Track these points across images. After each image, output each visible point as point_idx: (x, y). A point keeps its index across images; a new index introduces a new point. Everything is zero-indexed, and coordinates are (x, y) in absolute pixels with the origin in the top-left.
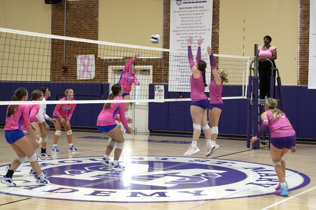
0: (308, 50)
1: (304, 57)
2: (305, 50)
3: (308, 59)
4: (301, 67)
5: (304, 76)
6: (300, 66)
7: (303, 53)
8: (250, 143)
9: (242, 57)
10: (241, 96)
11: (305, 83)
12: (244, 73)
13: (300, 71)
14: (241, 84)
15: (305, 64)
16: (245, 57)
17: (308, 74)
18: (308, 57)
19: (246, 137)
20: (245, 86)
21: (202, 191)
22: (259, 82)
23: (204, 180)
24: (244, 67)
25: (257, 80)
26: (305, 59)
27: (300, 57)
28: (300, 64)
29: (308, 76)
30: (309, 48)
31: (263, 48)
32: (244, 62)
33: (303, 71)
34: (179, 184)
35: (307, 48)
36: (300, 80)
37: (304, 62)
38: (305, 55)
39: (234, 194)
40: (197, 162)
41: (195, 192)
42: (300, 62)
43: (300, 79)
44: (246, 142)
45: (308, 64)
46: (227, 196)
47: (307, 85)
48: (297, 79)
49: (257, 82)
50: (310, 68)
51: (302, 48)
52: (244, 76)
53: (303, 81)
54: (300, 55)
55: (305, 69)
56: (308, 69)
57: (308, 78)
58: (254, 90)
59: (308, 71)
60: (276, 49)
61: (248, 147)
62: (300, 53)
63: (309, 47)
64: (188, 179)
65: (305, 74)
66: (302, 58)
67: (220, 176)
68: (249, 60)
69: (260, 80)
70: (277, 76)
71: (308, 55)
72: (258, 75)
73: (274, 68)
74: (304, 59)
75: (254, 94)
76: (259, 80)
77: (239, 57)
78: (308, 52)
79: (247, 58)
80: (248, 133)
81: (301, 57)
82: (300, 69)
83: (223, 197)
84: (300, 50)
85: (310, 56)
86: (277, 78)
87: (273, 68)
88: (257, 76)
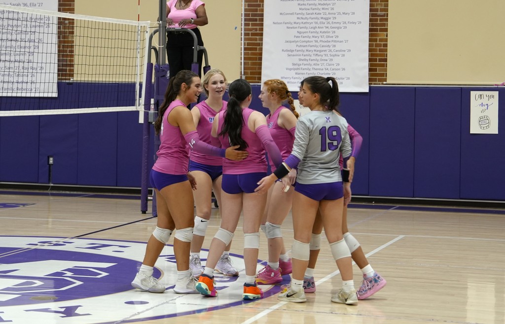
0: (262, 10)
1: (253, 25)
2: (256, 10)
3: (262, 30)
4: (248, 44)
5: (253, 64)
6: (245, 44)
7: (253, 15)
8: (147, 203)
9: (135, 23)
10: (133, 104)
11: (254, 78)
12: (139, 57)
13: (245, 54)
14: (133, 80)
15: (256, 40)
16: (142, 23)
17: (261, 59)
18: (262, 25)
19: (139, 192)
20: (141, 85)
21: (77, 307)
22: (168, 75)
23: (75, 283)
24: (140, 44)
25: (164, 71)
26: (256, 30)
27: (246, 25)
28: (245, 38)
29: (260, 64)
30: (263, 7)
31: (178, 4)
32: (139, 32)
33: (252, 54)
34: (23, 295)
35: (259, 6)
36: (244, 72)
37: (253, 35)
38: (256, 20)
39: (147, 310)
40: (46, 247)
41: (63, 310)
42: (245, 35)
43: (244, 69)
44: (139, 202)
45: (262, 39)
46: (133, 315)
47: (259, 82)
48: (240, 71)
49: (164, 76)
50: (266, 47)
51: (249, 5)
52: (139, 64)
53: (251, 73)
54: (245, 20)
55: (256, 49)
56: (261, 49)
57: (260, 68)
58: (158, 94)
59: (261, 54)
60: (203, 5)
61: (144, 212)
62: (246, 15)
63: (263, 5)
64: (39, 283)
65: (256, 59)
66: (250, 27)
67: (104, 274)
68: (148, 30)
69: (170, 72)
70: (203, 65)
71: (262, 20)
72: (167, 62)
73: (199, 48)
74: (253, 29)
75: (158, 101)
76: (168, 72)
77: (130, 22)
78: (262, 15)
79: (145, 25)
80: (143, 183)
81: (248, 25)
82: (245, 49)
83: (127, 317)
84: (246, 10)
85: (265, 22)
86: (204, 68)
87: (196, 48)
88: (165, 64)
